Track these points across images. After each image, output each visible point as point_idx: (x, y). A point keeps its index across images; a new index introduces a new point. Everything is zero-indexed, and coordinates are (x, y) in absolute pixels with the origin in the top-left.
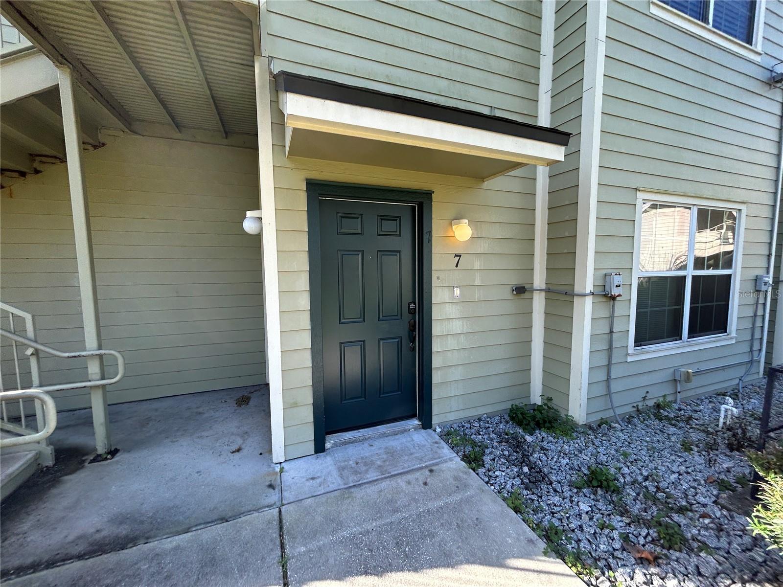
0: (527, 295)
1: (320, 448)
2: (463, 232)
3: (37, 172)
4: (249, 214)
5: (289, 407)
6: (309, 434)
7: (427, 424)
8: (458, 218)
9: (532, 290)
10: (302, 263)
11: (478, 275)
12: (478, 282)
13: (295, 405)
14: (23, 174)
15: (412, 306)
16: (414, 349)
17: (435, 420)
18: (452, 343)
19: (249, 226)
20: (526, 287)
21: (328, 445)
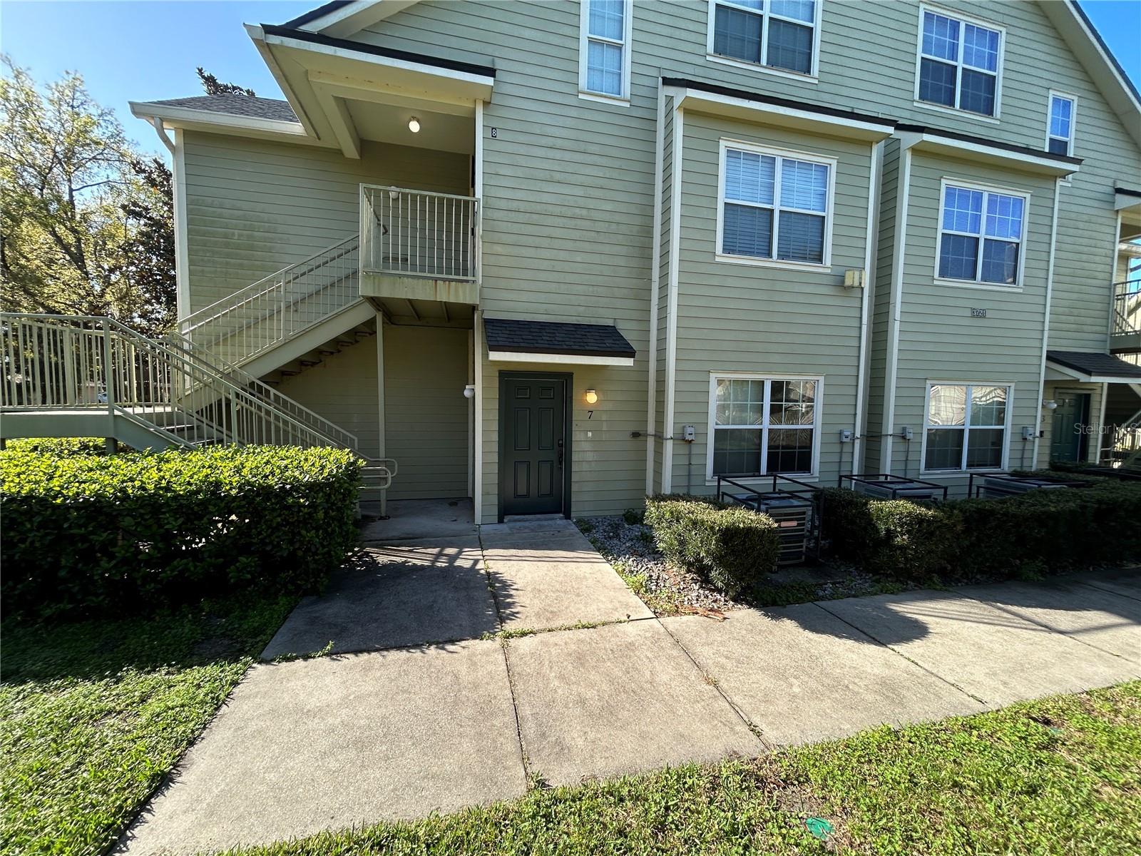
0: (641, 438)
1: (501, 521)
2: (592, 398)
3: (339, 351)
4: (467, 387)
5: (484, 494)
6: (495, 511)
7: (568, 517)
8: (590, 389)
9: (646, 435)
10: (495, 415)
11: (605, 424)
12: (605, 428)
13: (488, 494)
14: (332, 353)
15: (561, 442)
16: (561, 468)
17: (573, 515)
18: (585, 467)
19: (467, 393)
20: (641, 432)
21: (505, 520)
